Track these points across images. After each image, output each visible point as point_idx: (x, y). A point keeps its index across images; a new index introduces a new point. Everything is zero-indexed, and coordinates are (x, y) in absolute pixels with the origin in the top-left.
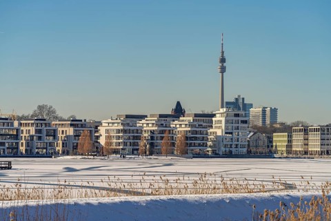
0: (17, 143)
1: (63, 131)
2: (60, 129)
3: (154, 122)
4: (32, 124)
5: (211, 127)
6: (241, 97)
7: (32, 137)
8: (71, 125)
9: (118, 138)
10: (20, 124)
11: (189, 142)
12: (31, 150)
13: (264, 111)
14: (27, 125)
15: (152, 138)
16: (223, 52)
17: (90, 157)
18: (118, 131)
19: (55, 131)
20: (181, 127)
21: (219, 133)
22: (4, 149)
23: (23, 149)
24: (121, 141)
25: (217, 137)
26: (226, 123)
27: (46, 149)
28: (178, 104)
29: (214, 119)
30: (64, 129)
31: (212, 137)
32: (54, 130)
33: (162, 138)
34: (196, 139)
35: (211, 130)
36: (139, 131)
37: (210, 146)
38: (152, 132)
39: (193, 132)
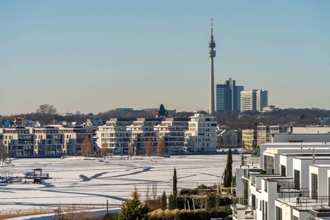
0: (32, 147)
1: (68, 136)
2: (66, 134)
3: (140, 126)
4: (44, 131)
5: (187, 129)
6: (232, 80)
7: (44, 141)
8: (74, 131)
9: (112, 140)
10: (34, 131)
11: (169, 142)
12: (43, 152)
13: (254, 94)
14: (39, 131)
15: (139, 140)
16: (212, 37)
17: (90, 158)
18: (112, 135)
19: (62, 136)
20: (162, 129)
21: (194, 134)
22: (22, 152)
23: (36, 150)
24: (114, 142)
25: (191, 137)
26: (199, 126)
27: (55, 150)
28: (162, 106)
29: (189, 122)
30: (69, 134)
31: (188, 137)
33: (147, 140)
34: (174, 139)
35: (187, 132)
36: (129, 134)
37: (186, 145)
38: (139, 135)
39: (172, 134)
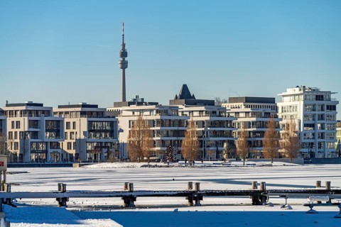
4: (23, 112)
7: (24, 133)
8: (83, 114)
9: (153, 133)
16: (124, 45)
18: (152, 123)
24: (157, 138)
26: (304, 111)
27: (46, 152)
29: (279, 104)
30: (71, 120)
31: (285, 131)
32: (58, 122)
36: (183, 122)
39: (259, 124)
